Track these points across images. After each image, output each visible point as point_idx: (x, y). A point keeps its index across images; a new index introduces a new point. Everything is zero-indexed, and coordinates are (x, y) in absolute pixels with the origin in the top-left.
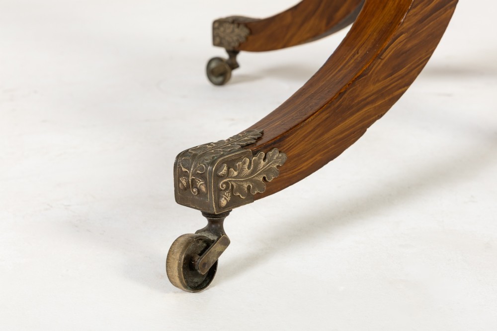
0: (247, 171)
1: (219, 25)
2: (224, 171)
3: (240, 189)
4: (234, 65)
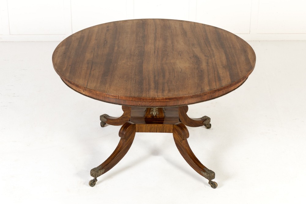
0: (99, 172)
1: (101, 117)
2: (96, 173)
4: (105, 124)
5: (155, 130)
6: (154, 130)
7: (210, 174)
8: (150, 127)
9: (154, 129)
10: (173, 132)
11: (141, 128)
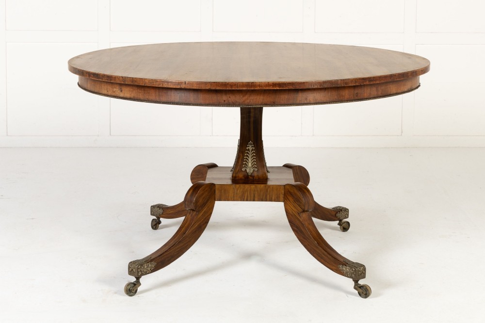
0: (146, 267)
1: (153, 207)
2: (140, 267)
3: (144, 271)
4: (159, 222)
5: (251, 197)
6: (249, 196)
7: (357, 268)
8: (241, 190)
9: (249, 193)
10: (285, 200)
11: (225, 190)
